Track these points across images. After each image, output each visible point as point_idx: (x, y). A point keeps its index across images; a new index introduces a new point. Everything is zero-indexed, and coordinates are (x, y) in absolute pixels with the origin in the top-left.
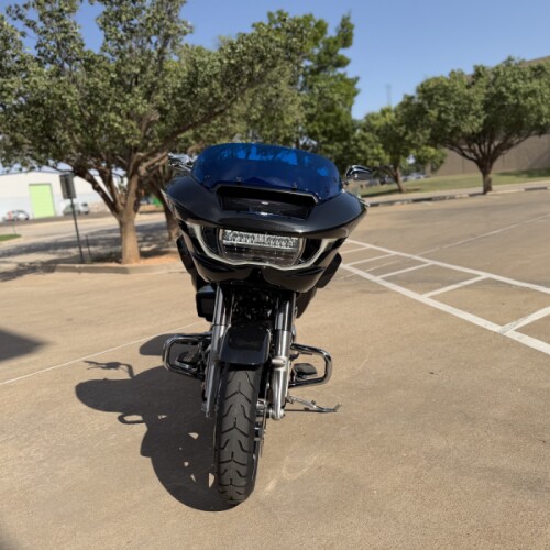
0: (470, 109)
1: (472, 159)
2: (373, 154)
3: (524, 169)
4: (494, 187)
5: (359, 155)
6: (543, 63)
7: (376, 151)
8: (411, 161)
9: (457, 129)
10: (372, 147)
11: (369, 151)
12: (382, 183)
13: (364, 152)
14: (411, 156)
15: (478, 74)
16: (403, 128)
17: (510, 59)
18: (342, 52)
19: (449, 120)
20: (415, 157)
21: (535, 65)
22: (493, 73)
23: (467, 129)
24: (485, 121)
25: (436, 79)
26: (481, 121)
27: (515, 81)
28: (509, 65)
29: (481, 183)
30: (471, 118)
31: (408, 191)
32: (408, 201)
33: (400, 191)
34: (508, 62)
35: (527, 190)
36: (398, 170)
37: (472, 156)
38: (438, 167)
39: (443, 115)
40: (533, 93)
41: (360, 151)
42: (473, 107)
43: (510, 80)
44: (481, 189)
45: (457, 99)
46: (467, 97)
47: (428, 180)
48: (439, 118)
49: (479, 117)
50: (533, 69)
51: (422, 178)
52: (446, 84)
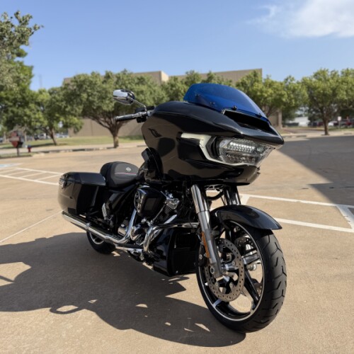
0: (107, 97)
1: (106, 127)
2: (35, 118)
3: (127, 135)
4: (120, 144)
5: (25, 118)
6: (143, 76)
7: (37, 116)
8: (60, 125)
9: (99, 107)
10: (35, 114)
11: (33, 116)
12: (36, 139)
13: (29, 117)
14: (61, 122)
15: (108, 76)
16: (64, 103)
17: (125, 71)
18: (22, 47)
19: (94, 102)
20: (63, 123)
21: (139, 76)
22: (117, 77)
23: (105, 108)
24: (115, 104)
25: (83, 75)
26: (113, 104)
27: (130, 83)
28: (125, 74)
29: (113, 141)
30: (107, 102)
31: (61, 145)
32: (69, 150)
33: (55, 144)
34: (124, 72)
35: (138, 146)
36: (53, 131)
37: (106, 125)
38: (78, 131)
39: (90, 98)
40: (142, 92)
41: (26, 115)
42: (108, 95)
43: (127, 82)
44: (112, 145)
45: (99, 89)
46: (104, 89)
47: (72, 138)
48: (87, 99)
49: (111, 102)
50: (138, 79)
51: (68, 137)
52: (91, 79)
